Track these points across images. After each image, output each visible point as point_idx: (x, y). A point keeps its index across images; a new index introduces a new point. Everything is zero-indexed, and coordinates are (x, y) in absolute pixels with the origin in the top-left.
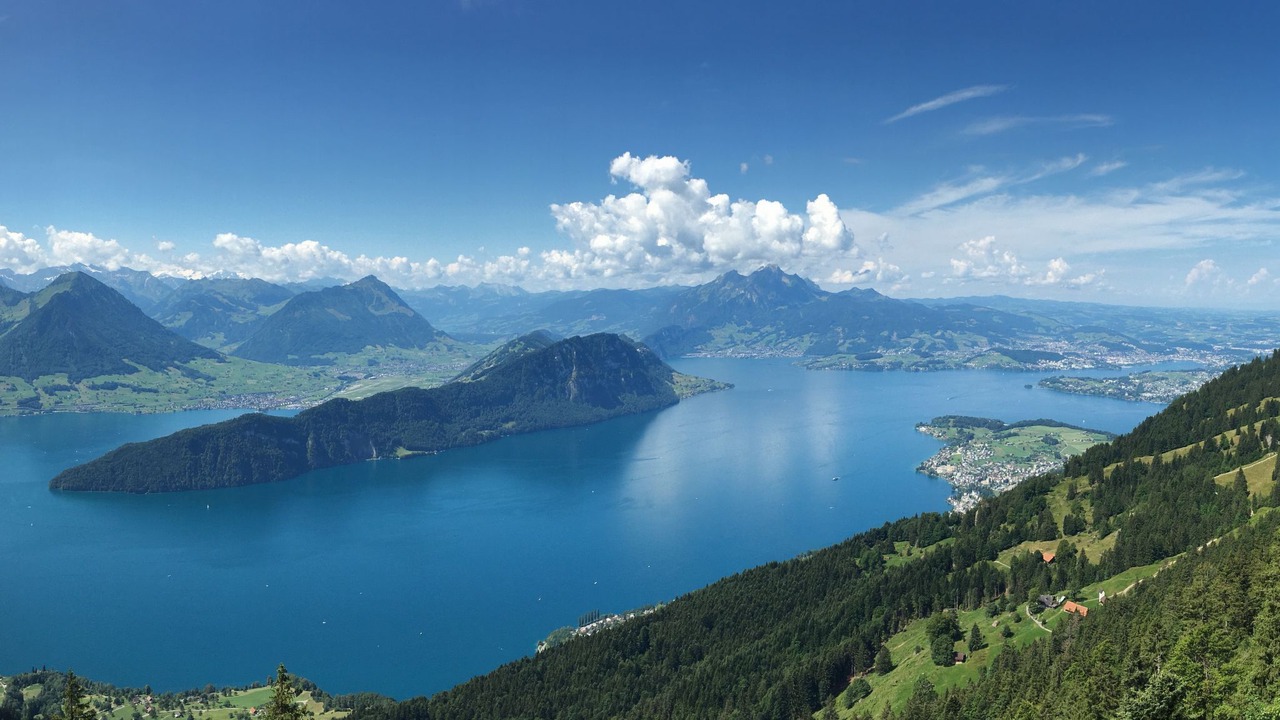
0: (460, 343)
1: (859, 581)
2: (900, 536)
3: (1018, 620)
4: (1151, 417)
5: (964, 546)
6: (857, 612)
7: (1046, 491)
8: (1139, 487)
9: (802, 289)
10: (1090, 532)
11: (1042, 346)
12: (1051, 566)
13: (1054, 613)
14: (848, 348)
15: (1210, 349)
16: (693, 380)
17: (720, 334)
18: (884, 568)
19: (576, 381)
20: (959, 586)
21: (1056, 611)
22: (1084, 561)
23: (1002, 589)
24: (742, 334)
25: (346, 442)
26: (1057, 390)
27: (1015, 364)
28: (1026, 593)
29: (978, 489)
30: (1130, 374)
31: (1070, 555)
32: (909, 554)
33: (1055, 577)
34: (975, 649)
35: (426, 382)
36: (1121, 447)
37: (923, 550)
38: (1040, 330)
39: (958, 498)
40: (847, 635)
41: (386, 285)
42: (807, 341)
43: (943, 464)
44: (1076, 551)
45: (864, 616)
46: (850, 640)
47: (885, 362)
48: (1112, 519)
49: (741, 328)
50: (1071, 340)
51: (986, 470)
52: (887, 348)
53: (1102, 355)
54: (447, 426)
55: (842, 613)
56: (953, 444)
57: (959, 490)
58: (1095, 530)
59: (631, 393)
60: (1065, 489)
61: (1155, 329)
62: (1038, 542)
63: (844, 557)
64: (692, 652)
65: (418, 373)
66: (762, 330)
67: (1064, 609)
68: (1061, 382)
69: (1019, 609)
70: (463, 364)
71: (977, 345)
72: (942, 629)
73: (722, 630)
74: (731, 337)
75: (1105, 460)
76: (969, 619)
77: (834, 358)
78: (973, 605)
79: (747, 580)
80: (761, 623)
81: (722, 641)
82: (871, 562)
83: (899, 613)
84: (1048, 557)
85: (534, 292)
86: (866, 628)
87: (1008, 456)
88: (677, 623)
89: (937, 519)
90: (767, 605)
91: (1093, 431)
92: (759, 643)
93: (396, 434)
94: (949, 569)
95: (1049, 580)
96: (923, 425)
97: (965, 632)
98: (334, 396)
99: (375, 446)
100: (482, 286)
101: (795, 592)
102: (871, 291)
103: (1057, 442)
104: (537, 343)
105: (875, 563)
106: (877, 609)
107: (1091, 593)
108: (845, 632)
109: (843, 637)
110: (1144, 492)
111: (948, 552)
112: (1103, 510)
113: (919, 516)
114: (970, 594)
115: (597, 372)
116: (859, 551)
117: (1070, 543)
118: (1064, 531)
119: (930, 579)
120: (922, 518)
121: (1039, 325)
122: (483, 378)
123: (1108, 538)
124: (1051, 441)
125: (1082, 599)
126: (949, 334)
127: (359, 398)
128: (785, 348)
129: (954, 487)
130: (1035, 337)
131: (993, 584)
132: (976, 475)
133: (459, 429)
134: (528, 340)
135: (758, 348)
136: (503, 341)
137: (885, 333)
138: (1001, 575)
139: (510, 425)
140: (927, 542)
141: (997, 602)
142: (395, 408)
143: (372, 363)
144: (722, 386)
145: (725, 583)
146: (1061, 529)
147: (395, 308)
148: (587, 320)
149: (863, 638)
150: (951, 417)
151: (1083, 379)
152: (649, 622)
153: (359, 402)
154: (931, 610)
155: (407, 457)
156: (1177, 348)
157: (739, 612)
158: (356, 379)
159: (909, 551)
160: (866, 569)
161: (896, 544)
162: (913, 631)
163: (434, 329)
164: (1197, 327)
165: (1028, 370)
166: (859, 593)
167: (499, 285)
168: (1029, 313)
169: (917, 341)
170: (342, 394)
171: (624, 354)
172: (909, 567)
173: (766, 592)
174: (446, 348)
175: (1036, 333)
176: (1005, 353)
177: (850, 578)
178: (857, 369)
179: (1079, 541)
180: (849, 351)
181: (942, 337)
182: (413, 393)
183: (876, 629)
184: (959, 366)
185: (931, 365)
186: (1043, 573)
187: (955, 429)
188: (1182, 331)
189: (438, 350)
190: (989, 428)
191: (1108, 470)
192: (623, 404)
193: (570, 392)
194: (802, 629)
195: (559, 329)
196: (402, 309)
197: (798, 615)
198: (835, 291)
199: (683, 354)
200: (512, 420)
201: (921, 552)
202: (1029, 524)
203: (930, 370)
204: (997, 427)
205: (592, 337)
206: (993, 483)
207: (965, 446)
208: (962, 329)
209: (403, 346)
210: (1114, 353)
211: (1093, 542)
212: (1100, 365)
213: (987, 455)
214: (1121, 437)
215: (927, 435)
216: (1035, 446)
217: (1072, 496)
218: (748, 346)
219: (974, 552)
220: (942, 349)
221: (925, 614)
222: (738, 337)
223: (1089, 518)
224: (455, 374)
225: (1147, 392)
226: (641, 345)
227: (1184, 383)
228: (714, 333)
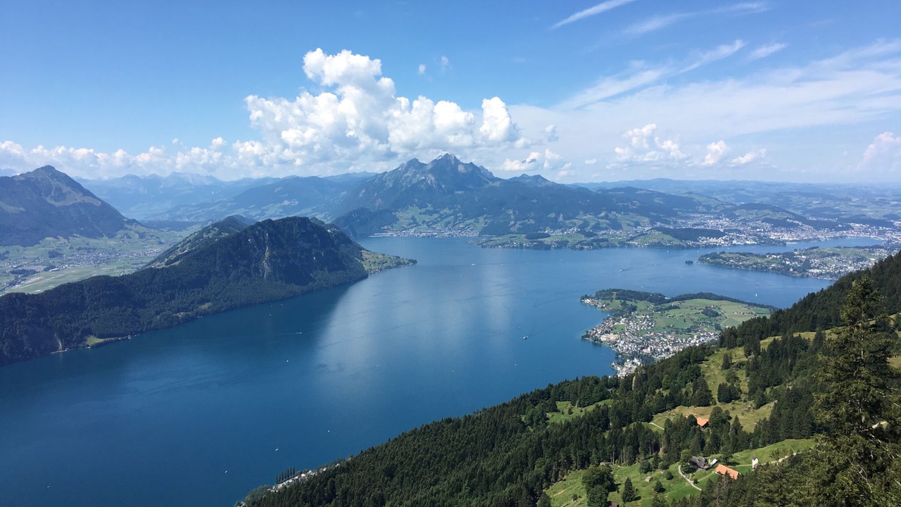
0: (153, 230)
1: (524, 435)
2: (562, 396)
3: (670, 477)
4: (813, 294)
5: (620, 407)
6: (521, 463)
7: (701, 361)
8: (798, 362)
9: (476, 175)
10: (745, 401)
11: (703, 224)
12: (705, 430)
13: (705, 474)
14: (519, 229)
15: (891, 225)
16: (380, 256)
17: (404, 216)
18: (547, 424)
19: (270, 260)
20: (616, 443)
21: (707, 472)
22: (738, 427)
23: (657, 448)
24: (423, 216)
25: (25, 337)
26: (717, 265)
27: (676, 242)
28: (678, 454)
29: (639, 357)
30: (796, 250)
31: (724, 421)
32: (570, 413)
33: (708, 440)
34: (628, 501)
35: (115, 270)
36: (780, 321)
37: (583, 409)
38: (701, 209)
39: (622, 364)
40: (512, 482)
41: (66, 176)
42: (482, 222)
43: (607, 332)
44: (730, 418)
45: (527, 466)
46: (514, 486)
47: (552, 242)
48: (768, 390)
49: (423, 210)
50: (732, 217)
51: (648, 340)
52: (554, 228)
53: (765, 231)
54: (140, 311)
55: (508, 463)
56: (617, 315)
57: (623, 357)
58: (750, 399)
59: (322, 269)
60: (719, 359)
61: (824, 205)
62: (692, 407)
63: (511, 414)
64: (374, 500)
65: (108, 261)
66: (441, 212)
67: (716, 471)
68: (722, 258)
69: (672, 468)
70: (157, 250)
71: (640, 225)
72: (597, 480)
73: (402, 478)
74: (413, 218)
75: (762, 332)
76: (623, 472)
77: (506, 238)
78: (628, 461)
79: (424, 433)
80: (437, 472)
81: (401, 488)
82: (535, 419)
83: (559, 465)
84: (702, 421)
85: (228, 181)
86: (529, 476)
87: (669, 327)
88: (361, 474)
89: (597, 382)
90: (442, 456)
91: (755, 305)
92: (434, 489)
93: (85, 324)
94: (606, 427)
95: (703, 443)
96: (588, 298)
97: (620, 484)
98: (7, 292)
99: (61, 339)
100: (175, 176)
101: (467, 444)
102: (539, 177)
103: (717, 315)
104: (231, 228)
105: (539, 420)
106: (539, 460)
107: (745, 459)
108: (510, 479)
109: (508, 484)
110: (803, 367)
111: (605, 412)
112: (759, 381)
113: (580, 379)
114: (626, 451)
115: (290, 252)
116: (525, 408)
117: (724, 410)
118: (719, 398)
119: (588, 435)
120: (582, 381)
121: (700, 204)
122: (177, 263)
123: (763, 409)
124: (712, 314)
125: (734, 464)
126: (613, 214)
127: (39, 291)
128: (462, 229)
129: (618, 353)
130: (695, 215)
131: (648, 444)
132: (638, 344)
133: (153, 313)
134: (222, 226)
135: (438, 228)
136: (197, 228)
137: (553, 215)
138: (655, 435)
139: (206, 306)
140: (587, 402)
141: (651, 461)
142: (83, 298)
143: (53, 255)
144: (406, 262)
145: (405, 437)
146: (715, 396)
147: (79, 198)
148: (279, 205)
149: (526, 485)
150: (614, 290)
151: (744, 254)
152: (336, 474)
153: (38, 295)
154: (589, 463)
155: (99, 345)
156: (852, 224)
157: (417, 463)
158: (34, 272)
159: (570, 410)
160: (531, 425)
161: (558, 403)
162: (571, 481)
163: (124, 218)
164: (876, 203)
165: (689, 247)
166: (524, 446)
167: (192, 174)
168: (690, 193)
169: (582, 222)
170: (17, 288)
171: (315, 236)
172: (568, 425)
173: (441, 445)
174: (137, 236)
175: (697, 212)
176: (666, 231)
177: (516, 432)
178: (526, 247)
179: (734, 409)
180: (520, 231)
181: (606, 217)
182: (104, 283)
183: (537, 477)
184: (623, 244)
185: (595, 244)
186: (696, 437)
187: (618, 301)
188: (856, 206)
189: (129, 237)
190: (650, 301)
191: (765, 343)
192: (315, 281)
193: (263, 270)
194: (472, 477)
195: (253, 213)
196: (87, 199)
197: (469, 464)
198: (507, 177)
199: (370, 234)
200: (208, 301)
201: (581, 411)
202: (684, 390)
203: (594, 248)
204: (659, 300)
205: (284, 220)
206: (654, 352)
207: (627, 317)
208: (626, 210)
209: (91, 235)
210: (778, 229)
211: (748, 411)
212: (764, 241)
213: (648, 326)
214: (780, 312)
215: (591, 306)
216: (696, 318)
217: (727, 365)
218: (429, 226)
219: (630, 414)
220: (606, 229)
221: (583, 467)
222: (419, 219)
223: (745, 387)
224: (148, 261)
225: (814, 268)
226: (331, 226)
227: (858, 260)
228: (399, 214)
